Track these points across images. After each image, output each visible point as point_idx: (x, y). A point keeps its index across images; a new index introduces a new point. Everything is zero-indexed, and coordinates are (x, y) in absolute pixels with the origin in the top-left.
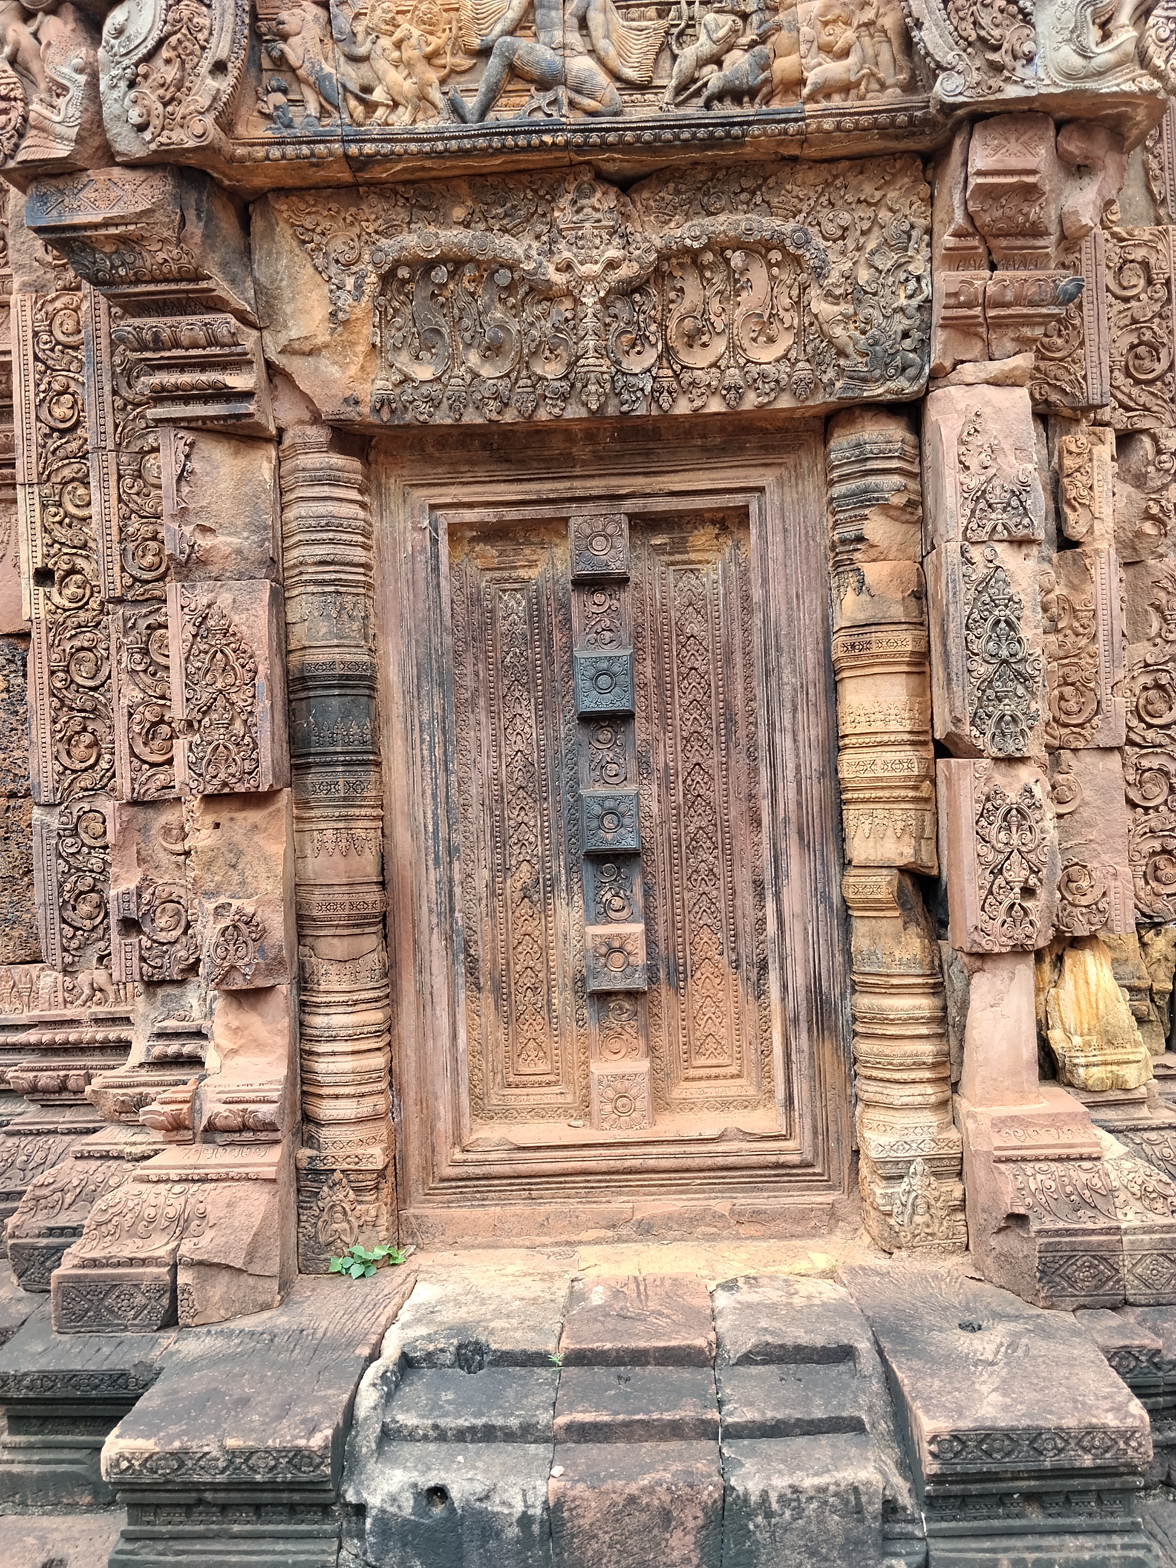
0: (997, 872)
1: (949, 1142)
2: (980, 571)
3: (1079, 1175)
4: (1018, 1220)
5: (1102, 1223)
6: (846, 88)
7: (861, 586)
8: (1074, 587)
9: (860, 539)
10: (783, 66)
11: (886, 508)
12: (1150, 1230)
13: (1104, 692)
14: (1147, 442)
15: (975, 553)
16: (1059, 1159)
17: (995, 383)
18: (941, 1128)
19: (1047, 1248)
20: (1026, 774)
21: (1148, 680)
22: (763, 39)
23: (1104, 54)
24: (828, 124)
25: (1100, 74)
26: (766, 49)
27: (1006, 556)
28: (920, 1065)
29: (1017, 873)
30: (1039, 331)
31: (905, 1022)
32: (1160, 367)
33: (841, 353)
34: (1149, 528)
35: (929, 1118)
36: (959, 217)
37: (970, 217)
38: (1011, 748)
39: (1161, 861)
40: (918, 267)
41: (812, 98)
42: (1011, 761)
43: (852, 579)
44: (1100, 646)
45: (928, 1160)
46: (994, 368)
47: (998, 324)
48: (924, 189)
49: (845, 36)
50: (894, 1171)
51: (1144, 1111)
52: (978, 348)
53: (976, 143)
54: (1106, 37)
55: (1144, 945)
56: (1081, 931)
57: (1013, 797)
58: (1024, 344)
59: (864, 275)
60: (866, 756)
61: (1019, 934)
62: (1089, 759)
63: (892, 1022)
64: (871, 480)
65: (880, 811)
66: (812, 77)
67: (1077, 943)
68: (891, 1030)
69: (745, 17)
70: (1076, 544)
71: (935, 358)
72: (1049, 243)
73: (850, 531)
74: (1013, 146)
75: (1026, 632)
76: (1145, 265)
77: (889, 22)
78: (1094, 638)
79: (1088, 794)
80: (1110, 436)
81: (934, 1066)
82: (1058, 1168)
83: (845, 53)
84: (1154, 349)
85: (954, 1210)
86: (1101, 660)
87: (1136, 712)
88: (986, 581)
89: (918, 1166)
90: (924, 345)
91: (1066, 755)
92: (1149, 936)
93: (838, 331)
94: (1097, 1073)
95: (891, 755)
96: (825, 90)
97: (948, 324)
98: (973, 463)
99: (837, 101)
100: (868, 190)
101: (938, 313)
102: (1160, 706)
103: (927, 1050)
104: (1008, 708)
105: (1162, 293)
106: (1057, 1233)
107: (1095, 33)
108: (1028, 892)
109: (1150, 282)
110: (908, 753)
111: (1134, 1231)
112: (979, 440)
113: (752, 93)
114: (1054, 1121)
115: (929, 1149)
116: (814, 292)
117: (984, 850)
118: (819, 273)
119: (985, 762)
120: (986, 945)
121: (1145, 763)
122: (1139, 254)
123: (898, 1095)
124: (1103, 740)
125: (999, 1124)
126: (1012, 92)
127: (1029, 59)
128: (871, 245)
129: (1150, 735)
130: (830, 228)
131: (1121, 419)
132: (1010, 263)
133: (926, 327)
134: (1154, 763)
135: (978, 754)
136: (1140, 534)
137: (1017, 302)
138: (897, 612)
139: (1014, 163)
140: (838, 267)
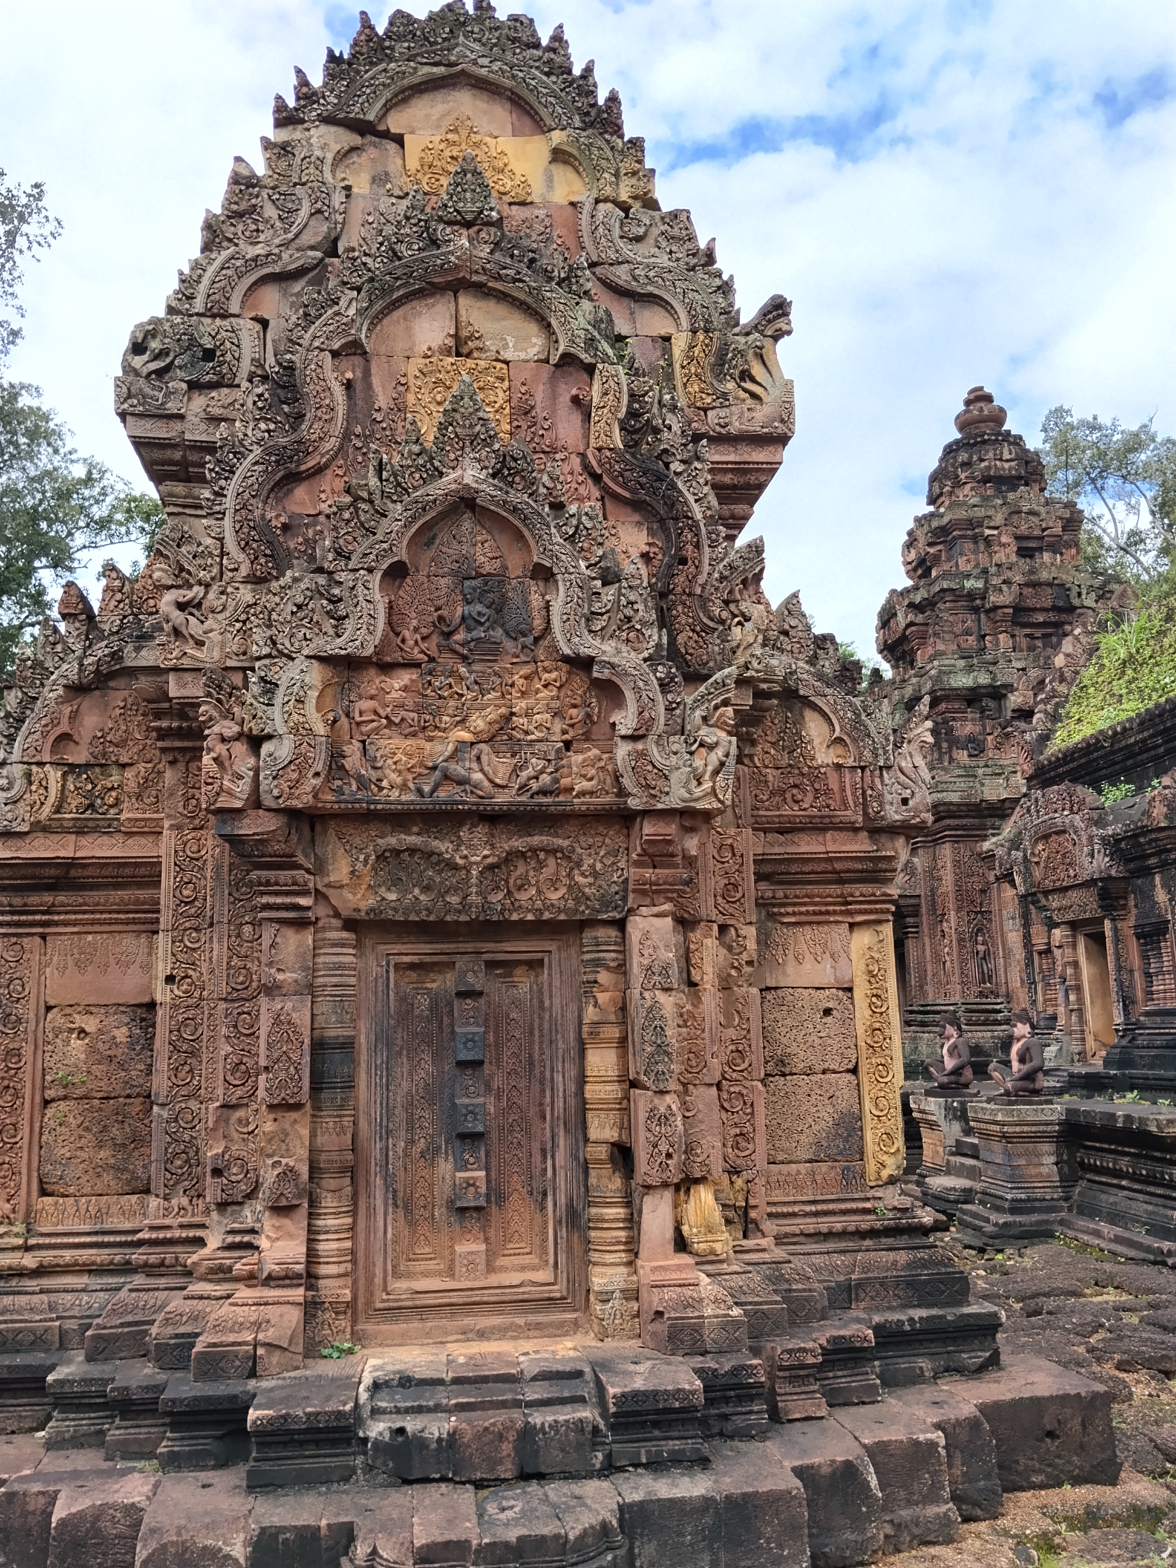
0: (655, 1146)
1: (632, 1282)
2: (649, 1003)
3: (688, 1292)
4: (659, 1314)
5: (696, 1314)
6: (591, 793)
7: (596, 1005)
8: (693, 1005)
9: (596, 982)
10: (565, 782)
11: (608, 968)
12: (717, 1317)
13: (708, 1057)
14: (732, 930)
15: (647, 994)
16: (680, 1286)
17: (656, 916)
18: (629, 1275)
19: (670, 1326)
20: (669, 1099)
21: (733, 1047)
22: (557, 771)
23: (698, 792)
24: (584, 808)
25: (697, 800)
26: (558, 775)
27: (661, 997)
28: (619, 1243)
29: (664, 1147)
30: (675, 895)
31: (612, 1221)
32: (739, 895)
33: (588, 899)
34: (733, 973)
35: (623, 1270)
36: (639, 849)
37: (643, 849)
38: (661, 1087)
39: (740, 1139)
40: (622, 864)
41: (577, 796)
42: (662, 1092)
43: (592, 1001)
44: (706, 1035)
45: (622, 1291)
46: (656, 910)
47: (657, 892)
48: (625, 831)
49: (592, 772)
50: (606, 1297)
51: (725, 1266)
52: (648, 901)
53: (645, 823)
54: (700, 784)
55: (732, 1183)
56: (698, 1175)
57: (662, 1110)
58: (671, 900)
59: (599, 866)
60: (597, 1087)
61: (664, 1176)
62: (702, 1089)
63: (606, 1221)
64: (602, 955)
65: (603, 1114)
66: (577, 787)
67: (697, 1181)
68: (606, 1225)
69: (549, 761)
70: (696, 985)
71: (630, 904)
72: (679, 860)
73: (591, 977)
74: (661, 824)
75: (669, 1033)
76: (731, 846)
77: (610, 768)
78: (703, 1031)
79: (701, 1106)
80: (715, 927)
81: (626, 1243)
82: (679, 1289)
83: (591, 779)
84: (736, 886)
85: (634, 1317)
86: (707, 1041)
87: (728, 1064)
88: (651, 1007)
89: (617, 1294)
90: (624, 899)
91: (691, 1087)
92: (734, 1178)
93: (587, 890)
94: (702, 1246)
95: (609, 1088)
96: (582, 794)
97: (634, 891)
98: (646, 953)
99: (587, 799)
100: (601, 829)
101: (631, 887)
102: (739, 1061)
103: (622, 1234)
104: (660, 1067)
105: (739, 861)
106: (676, 1318)
107: (695, 783)
108: (669, 1156)
109: (734, 855)
110: (616, 1087)
111: (709, 1317)
112: (649, 943)
113: (551, 793)
114: (679, 1268)
115: (622, 1285)
116: (576, 872)
117: (649, 1135)
118: (579, 865)
119: (650, 1093)
120: (649, 1181)
121: (732, 1089)
122: (729, 841)
123: (609, 1258)
124: (707, 1080)
125: (654, 1269)
126: (660, 806)
127: (667, 793)
128: (602, 853)
129: (734, 1075)
130: (584, 845)
131: (721, 919)
132: (662, 866)
133: (626, 890)
134: (736, 1089)
135: (648, 1089)
136: (729, 975)
137: (665, 883)
138: (612, 1018)
139: (662, 831)
140: (588, 862)
